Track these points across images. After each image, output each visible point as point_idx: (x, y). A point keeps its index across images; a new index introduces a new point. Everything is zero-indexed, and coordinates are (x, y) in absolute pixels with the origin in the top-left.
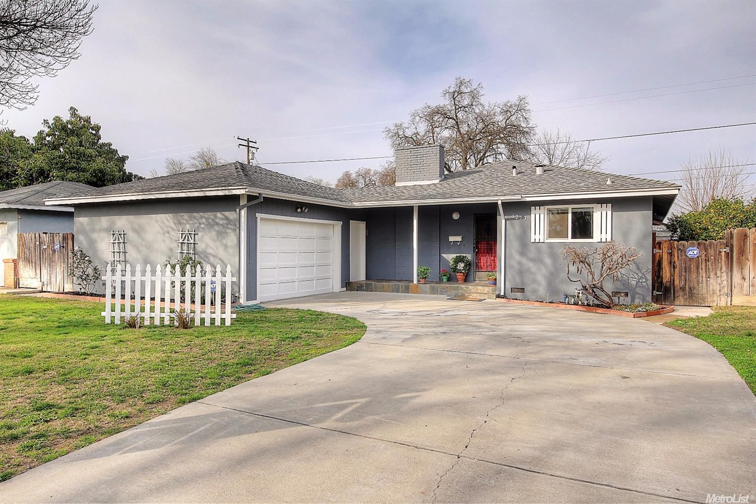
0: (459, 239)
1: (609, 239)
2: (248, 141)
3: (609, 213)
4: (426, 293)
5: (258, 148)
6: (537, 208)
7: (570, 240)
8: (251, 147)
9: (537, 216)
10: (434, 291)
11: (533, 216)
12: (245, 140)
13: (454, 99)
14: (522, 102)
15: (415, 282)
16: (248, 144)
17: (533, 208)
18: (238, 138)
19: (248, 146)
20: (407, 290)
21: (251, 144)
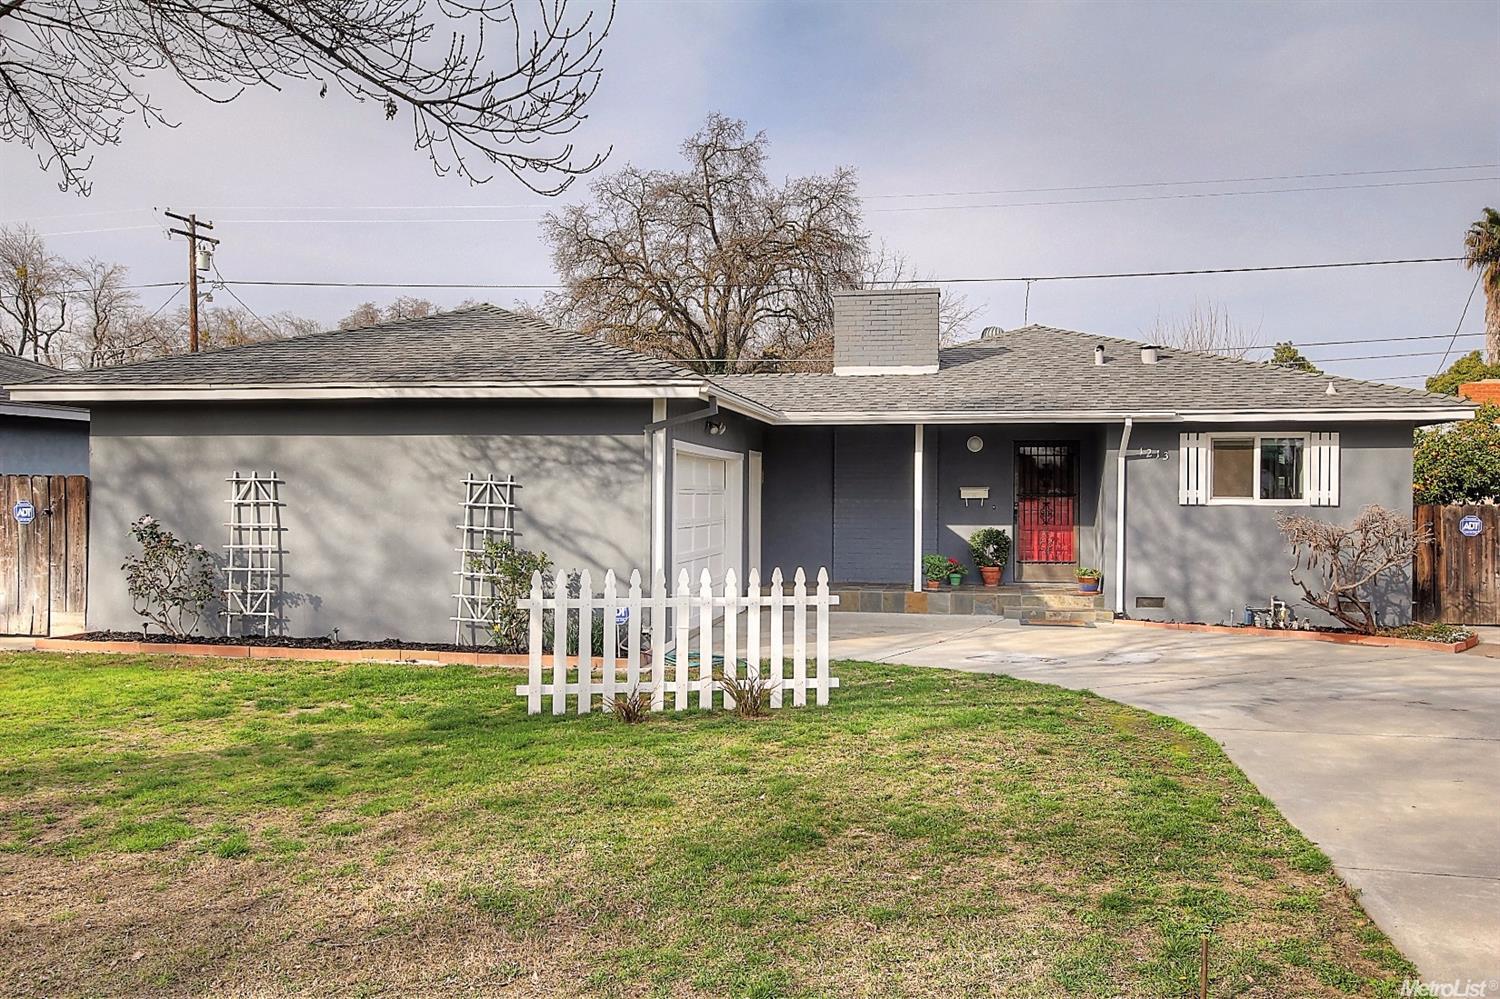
0: (982, 493)
1: (1335, 502)
2: (193, 222)
3: (1335, 449)
4: (944, 611)
5: (218, 242)
6: (1193, 436)
7: (1256, 500)
8: (199, 237)
9: (1193, 451)
10: (962, 608)
11: (1183, 451)
12: (185, 219)
13: (705, 161)
14: (844, 180)
15: (918, 587)
16: (194, 229)
17: (1183, 436)
18: (167, 214)
19: (194, 236)
20: (898, 606)
21: (199, 231)
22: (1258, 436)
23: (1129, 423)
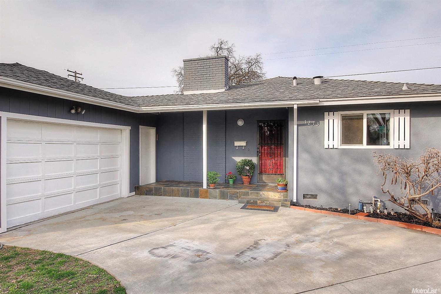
0: (243, 144)
1: (407, 146)
2: (76, 73)
3: (408, 118)
4: (215, 198)
5: (83, 78)
6: (331, 113)
7: (364, 146)
8: (77, 77)
9: (331, 121)
10: (223, 196)
11: (326, 121)
12: (73, 72)
13: (217, 52)
14: (258, 57)
15: (205, 186)
16: (76, 75)
17: (326, 114)
18: (67, 71)
19: (76, 77)
20: (196, 195)
21: (77, 75)
22: (365, 113)
23: (295, 107)
